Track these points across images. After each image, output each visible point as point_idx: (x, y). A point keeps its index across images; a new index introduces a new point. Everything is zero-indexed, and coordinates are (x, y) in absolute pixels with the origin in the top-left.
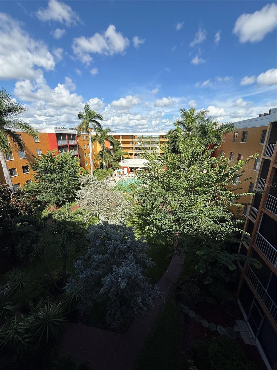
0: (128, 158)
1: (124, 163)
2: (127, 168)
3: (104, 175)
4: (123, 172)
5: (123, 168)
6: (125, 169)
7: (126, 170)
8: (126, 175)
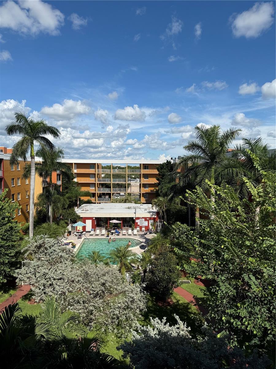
0: (89, 202)
1: (84, 211)
2: (91, 220)
3: (53, 234)
4: (84, 228)
5: (84, 220)
6: (87, 221)
7: (89, 223)
8: (91, 234)
